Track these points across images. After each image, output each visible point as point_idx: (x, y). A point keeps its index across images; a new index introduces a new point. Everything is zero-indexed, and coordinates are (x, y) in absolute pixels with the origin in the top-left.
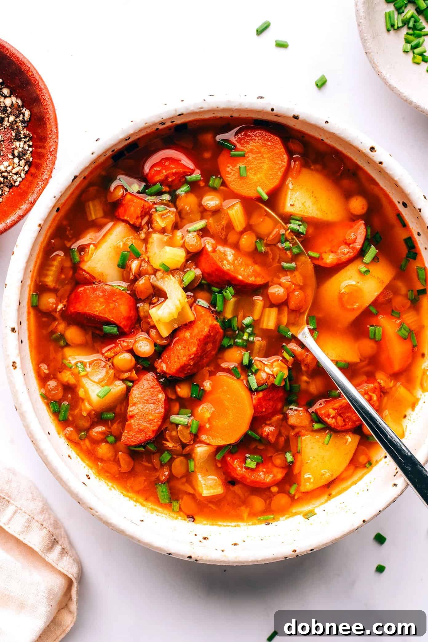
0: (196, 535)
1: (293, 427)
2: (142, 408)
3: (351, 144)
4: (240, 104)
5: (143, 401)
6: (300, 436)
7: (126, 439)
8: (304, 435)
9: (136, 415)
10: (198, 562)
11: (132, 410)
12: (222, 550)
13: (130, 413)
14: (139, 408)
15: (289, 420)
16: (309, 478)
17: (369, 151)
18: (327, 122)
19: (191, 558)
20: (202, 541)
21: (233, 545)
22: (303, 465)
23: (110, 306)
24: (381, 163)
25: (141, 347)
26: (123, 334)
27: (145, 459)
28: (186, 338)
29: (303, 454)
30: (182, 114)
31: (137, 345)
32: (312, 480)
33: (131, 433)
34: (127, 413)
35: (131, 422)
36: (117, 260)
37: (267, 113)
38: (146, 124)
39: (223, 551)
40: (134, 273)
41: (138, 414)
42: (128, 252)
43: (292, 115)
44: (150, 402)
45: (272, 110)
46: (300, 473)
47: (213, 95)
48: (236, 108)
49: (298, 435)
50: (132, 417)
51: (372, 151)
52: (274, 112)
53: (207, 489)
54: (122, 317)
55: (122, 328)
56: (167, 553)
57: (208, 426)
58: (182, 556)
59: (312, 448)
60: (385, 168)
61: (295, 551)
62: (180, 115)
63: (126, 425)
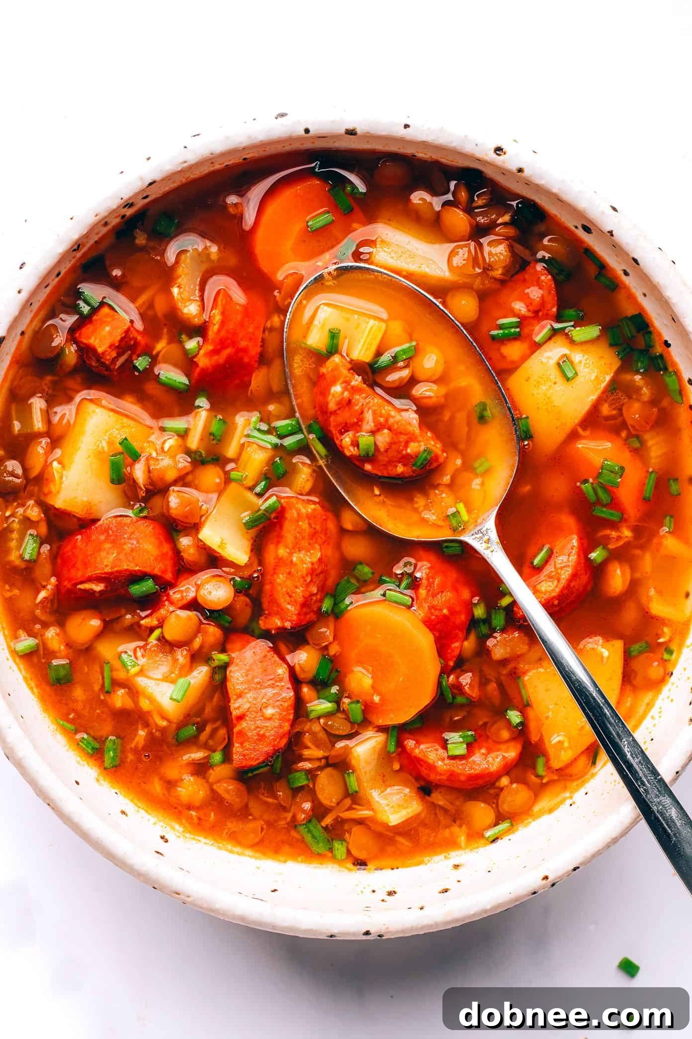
0: (374, 891)
1: (504, 662)
2: (255, 699)
3: (460, 151)
4: (249, 137)
5: (253, 686)
6: (519, 677)
7: (242, 757)
8: (524, 673)
9: (248, 713)
10: (384, 938)
11: (237, 706)
12: (420, 906)
13: (237, 711)
14: (250, 700)
15: (493, 654)
16: (559, 742)
17: (495, 156)
18: (406, 126)
19: (370, 934)
20: (385, 899)
21: (440, 893)
22: (543, 724)
23: (124, 549)
24: (520, 170)
25: (210, 592)
26: (165, 585)
27: (264, 790)
28: (281, 559)
29: (534, 706)
30: (154, 182)
31: (203, 592)
32: (566, 744)
33: (247, 744)
34: (231, 713)
35: (243, 726)
36: (106, 473)
37: (299, 139)
38: (96, 215)
39: (422, 908)
40: (144, 485)
41: (250, 710)
42: (120, 453)
43: (343, 131)
44: (266, 685)
45: (307, 131)
46: (541, 740)
47: (198, 135)
48: (244, 145)
49: (515, 675)
50: (241, 718)
51: (499, 155)
52: (312, 133)
53: (396, 812)
54: (152, 558)
55: (160, 576)
56: (328, 936)
57: (376, 699)
58: (354, 934)
59: (547, 690)
60: (531, 176)
61: (546, 878)
62: (150, 184)
63: (235, 735)
